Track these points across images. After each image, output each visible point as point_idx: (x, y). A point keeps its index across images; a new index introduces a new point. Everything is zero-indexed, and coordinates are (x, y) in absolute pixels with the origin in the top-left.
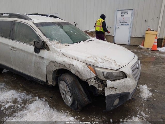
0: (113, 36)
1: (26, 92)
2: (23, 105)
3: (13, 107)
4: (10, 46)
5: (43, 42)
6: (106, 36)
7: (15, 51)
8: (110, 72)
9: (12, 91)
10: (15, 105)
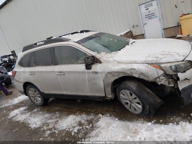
0: (143, 34)
1: (85, 113)
2: (91, 125)
3: (82, 130)
4: (57, 71)
5: (93, 56)
6: (135, 36)
7: (63, 76)
8: (178, 65)
9: (71, 116)
10: (83, 128)
